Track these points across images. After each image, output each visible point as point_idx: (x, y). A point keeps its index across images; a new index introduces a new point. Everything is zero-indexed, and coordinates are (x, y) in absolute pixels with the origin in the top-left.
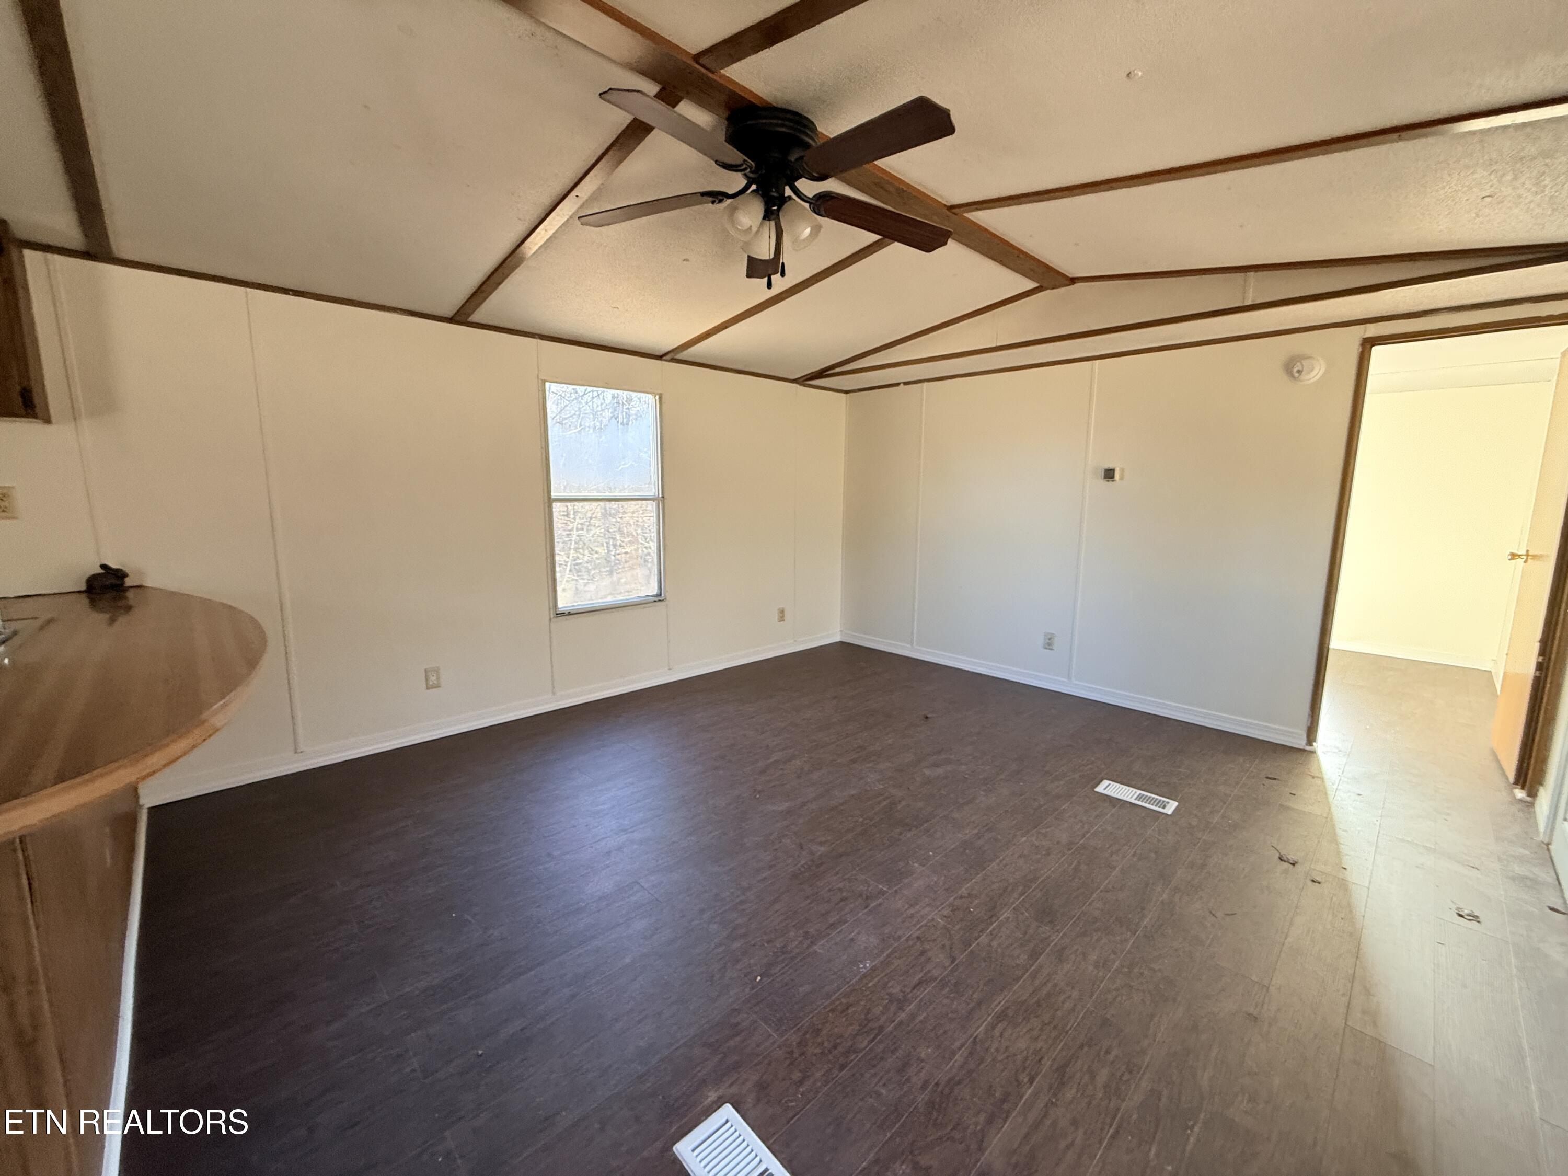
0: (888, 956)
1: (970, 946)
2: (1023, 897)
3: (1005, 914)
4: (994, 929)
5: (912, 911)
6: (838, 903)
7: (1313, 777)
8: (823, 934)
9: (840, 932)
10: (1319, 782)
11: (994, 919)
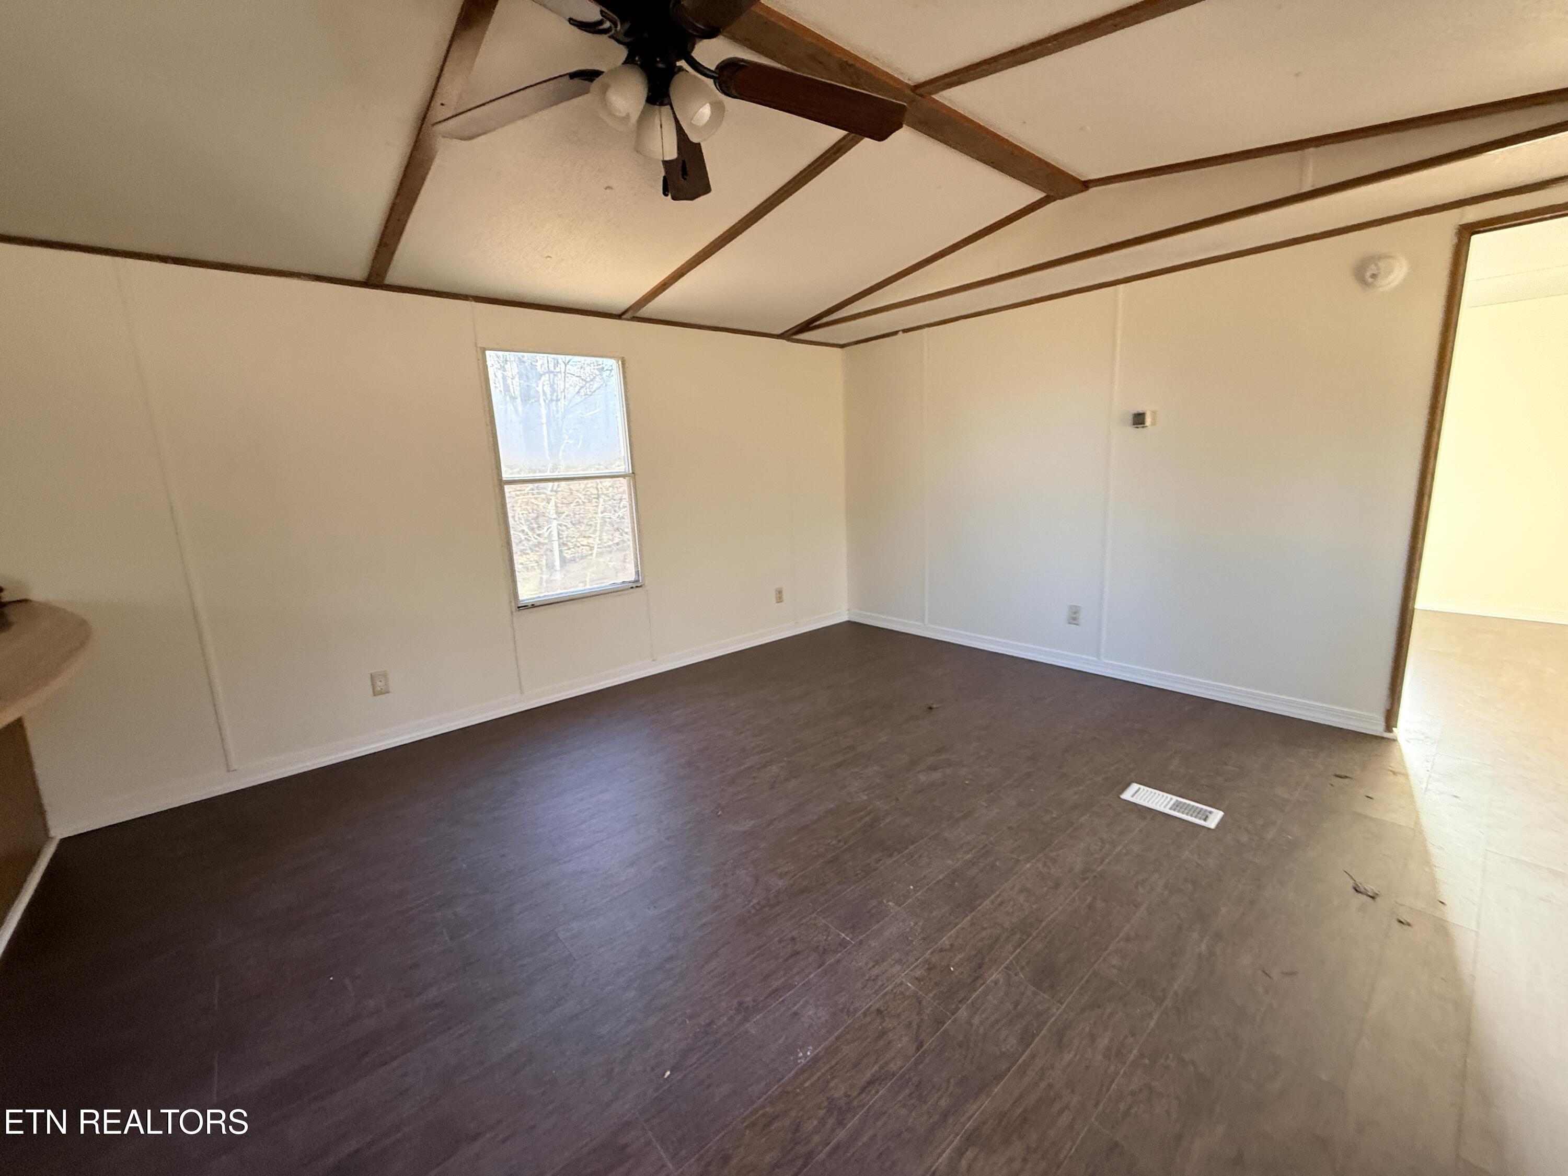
0: (837, 1038)
1: (944, 1023)
2: (1018, 950)
3: (995, 975)
4: (978, 998)
5: (875, 972)
6: (786, 960)
7: (1394, 773)
8: (760, 1006)
9: (783, 1001)
10: (1401, 779)
11: (980, 981)
